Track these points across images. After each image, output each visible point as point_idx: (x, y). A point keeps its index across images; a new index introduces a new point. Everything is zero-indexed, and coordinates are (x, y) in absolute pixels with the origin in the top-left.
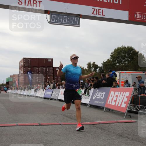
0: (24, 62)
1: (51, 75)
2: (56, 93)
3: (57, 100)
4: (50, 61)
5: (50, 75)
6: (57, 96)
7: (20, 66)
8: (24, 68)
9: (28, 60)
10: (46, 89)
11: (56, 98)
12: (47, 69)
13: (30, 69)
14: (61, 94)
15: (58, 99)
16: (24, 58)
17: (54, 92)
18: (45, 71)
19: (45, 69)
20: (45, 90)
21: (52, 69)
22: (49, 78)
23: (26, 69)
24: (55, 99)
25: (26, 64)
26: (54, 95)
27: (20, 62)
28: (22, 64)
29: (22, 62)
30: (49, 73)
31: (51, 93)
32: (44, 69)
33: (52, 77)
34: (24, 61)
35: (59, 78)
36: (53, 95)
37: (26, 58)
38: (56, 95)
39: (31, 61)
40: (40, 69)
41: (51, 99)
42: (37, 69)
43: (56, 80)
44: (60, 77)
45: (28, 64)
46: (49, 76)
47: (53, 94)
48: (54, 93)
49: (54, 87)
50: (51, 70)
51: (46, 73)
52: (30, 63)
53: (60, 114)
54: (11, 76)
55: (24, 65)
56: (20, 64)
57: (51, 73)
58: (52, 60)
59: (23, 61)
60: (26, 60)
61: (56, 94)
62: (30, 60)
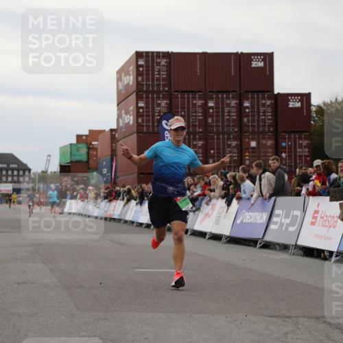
0: (138, 74)
1: (264, 133)
2: (286, 217)
3: (292, 250)
4: (258, 64)
5: (259, 133)
6: (292, 229)
7: (119, 92)
8: (139, 98)
9: (158, 64)
10: (239, 199)
11: (291, 242)
12: (247, 104)
13: (164, 103)
14: (313, 224)
15: (296, 246)
16: (139, 55)
17: (277, 212)
18: (234, 115)
19: (233, 103)
20: (235, 202)
21: (268, 102)
22: (253, 144)
23: (147, 103)
24: (285, 248)
25: (148, 80)
26: (282, 224)
27: (121, 72)
28: (130, 79)
29: (127, 74)
30: (253, 121)
31: (265, 216)
32: (228, 105)
33: (270, 143)
34: (138, 66)
35: (301, 146)
36: (272, 227)
37: (147, 53)
38: (288, 225)
39: (169, 66)
40: (211, 104)
41: (267, 246)
42: (199, 103)
43: (290, 156)
44: (305, 143)
45: (158, 79)
46: (257, 135)
47: (274, 219)
48: (280, 218)
49: (279, 190)
50: (262, 109)
51: (240, 124)
52: (164, 74)
53: (310, 317)
54: (79, 137)
55: (139, 84)
56: (119, 79)
57: (264, 121)
58: (268, 58)
59: (132, 68)
60: (147, 62)
61: (288, 221)
62: (163, 62)
